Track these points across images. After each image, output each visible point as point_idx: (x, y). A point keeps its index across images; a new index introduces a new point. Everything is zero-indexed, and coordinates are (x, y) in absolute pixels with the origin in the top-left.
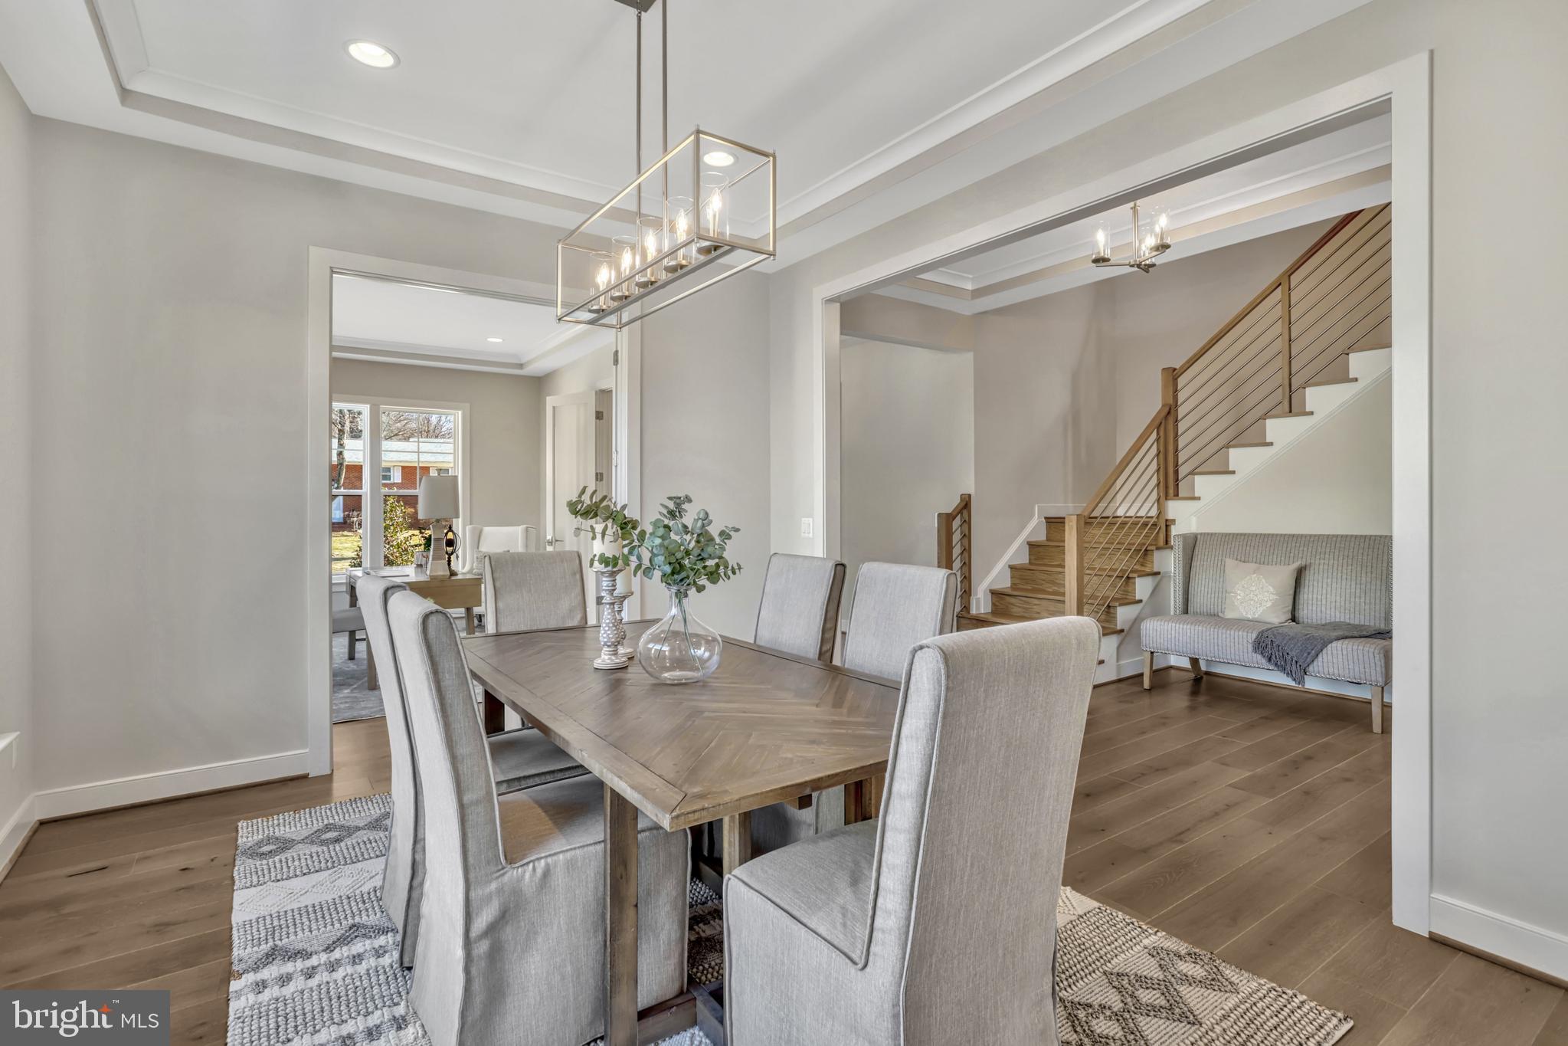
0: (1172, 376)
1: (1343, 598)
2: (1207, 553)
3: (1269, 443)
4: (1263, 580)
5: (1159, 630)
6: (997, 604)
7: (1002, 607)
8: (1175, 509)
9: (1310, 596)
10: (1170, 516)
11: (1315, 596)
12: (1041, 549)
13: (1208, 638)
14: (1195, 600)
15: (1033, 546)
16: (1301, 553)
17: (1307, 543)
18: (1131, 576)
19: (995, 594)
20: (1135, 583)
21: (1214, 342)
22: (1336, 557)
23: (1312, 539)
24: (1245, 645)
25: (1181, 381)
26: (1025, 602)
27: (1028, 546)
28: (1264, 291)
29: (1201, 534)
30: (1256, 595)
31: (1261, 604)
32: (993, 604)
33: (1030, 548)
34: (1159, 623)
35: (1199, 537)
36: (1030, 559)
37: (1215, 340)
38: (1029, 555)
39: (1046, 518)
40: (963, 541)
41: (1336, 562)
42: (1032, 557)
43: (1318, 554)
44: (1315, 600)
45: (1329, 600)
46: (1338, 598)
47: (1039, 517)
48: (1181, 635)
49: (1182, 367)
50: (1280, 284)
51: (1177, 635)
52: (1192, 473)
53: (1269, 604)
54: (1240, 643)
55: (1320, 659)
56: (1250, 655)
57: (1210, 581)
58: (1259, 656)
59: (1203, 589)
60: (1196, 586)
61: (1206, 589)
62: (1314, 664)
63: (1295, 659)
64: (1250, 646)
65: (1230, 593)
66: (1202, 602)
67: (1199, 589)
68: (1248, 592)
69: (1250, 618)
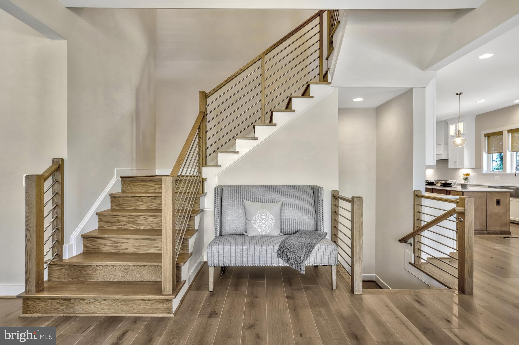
0: (204, 96)
1: (298, 218)
2: (230, 197)
3: (256, 138)
4: (268, 212)
5: (220, 251)
6: (88, 245)
7: (92, 247)
8: (207, 172)
9: (284, 218)
10: (204, 176)
11: (286, 218)
12: (120, 199)
13: (251, 253)
14: (226, 225)
15: (113, 197)
16: (277, 195)
17: (278, 190)
18: (191, 215)
19: (86, 238)
20: (194, 220)
21: (228, 81)
22: (292, 196)
23: (280, 188)
24: (273, 254)
25: (209, 100)
26: (115, 242)
27: (110, 197)
28: (254, 60)
29: (225, 186)
30: (266, 221)
31: (269, 226)
32: (85, 246)
33: (111, 198)
34: (220, 247)
35: (224, 188)
36: (112, 206)
37: (229, 81)
38: (111, 203)
39: (121, 177)
40: (55, 198)
41: (293, 199)
42: (114, 205)
43: (285, 195)
44: (286, 219)
45: (292, 219)
46: (296, 217)
47: (117, 177)
48: (234, 253)
49: (210, 92)
50: (261, 58)
51: (232, 253)
52: (216, 151)
53: (272, 225)
54: (270, 253)
55: (311, 256)
56: (275, 259)
57: (234, 213)
58: (280, 259)
59: (230, 218)
60: (226, 217)
61: (232, 219)
62: (308, 259)
63: (302, 259)
64: (275, 254)
65: (250, 221)
66: (230, 226)
67: (228, 219)
68: (261, 220)
69: (264, 234)
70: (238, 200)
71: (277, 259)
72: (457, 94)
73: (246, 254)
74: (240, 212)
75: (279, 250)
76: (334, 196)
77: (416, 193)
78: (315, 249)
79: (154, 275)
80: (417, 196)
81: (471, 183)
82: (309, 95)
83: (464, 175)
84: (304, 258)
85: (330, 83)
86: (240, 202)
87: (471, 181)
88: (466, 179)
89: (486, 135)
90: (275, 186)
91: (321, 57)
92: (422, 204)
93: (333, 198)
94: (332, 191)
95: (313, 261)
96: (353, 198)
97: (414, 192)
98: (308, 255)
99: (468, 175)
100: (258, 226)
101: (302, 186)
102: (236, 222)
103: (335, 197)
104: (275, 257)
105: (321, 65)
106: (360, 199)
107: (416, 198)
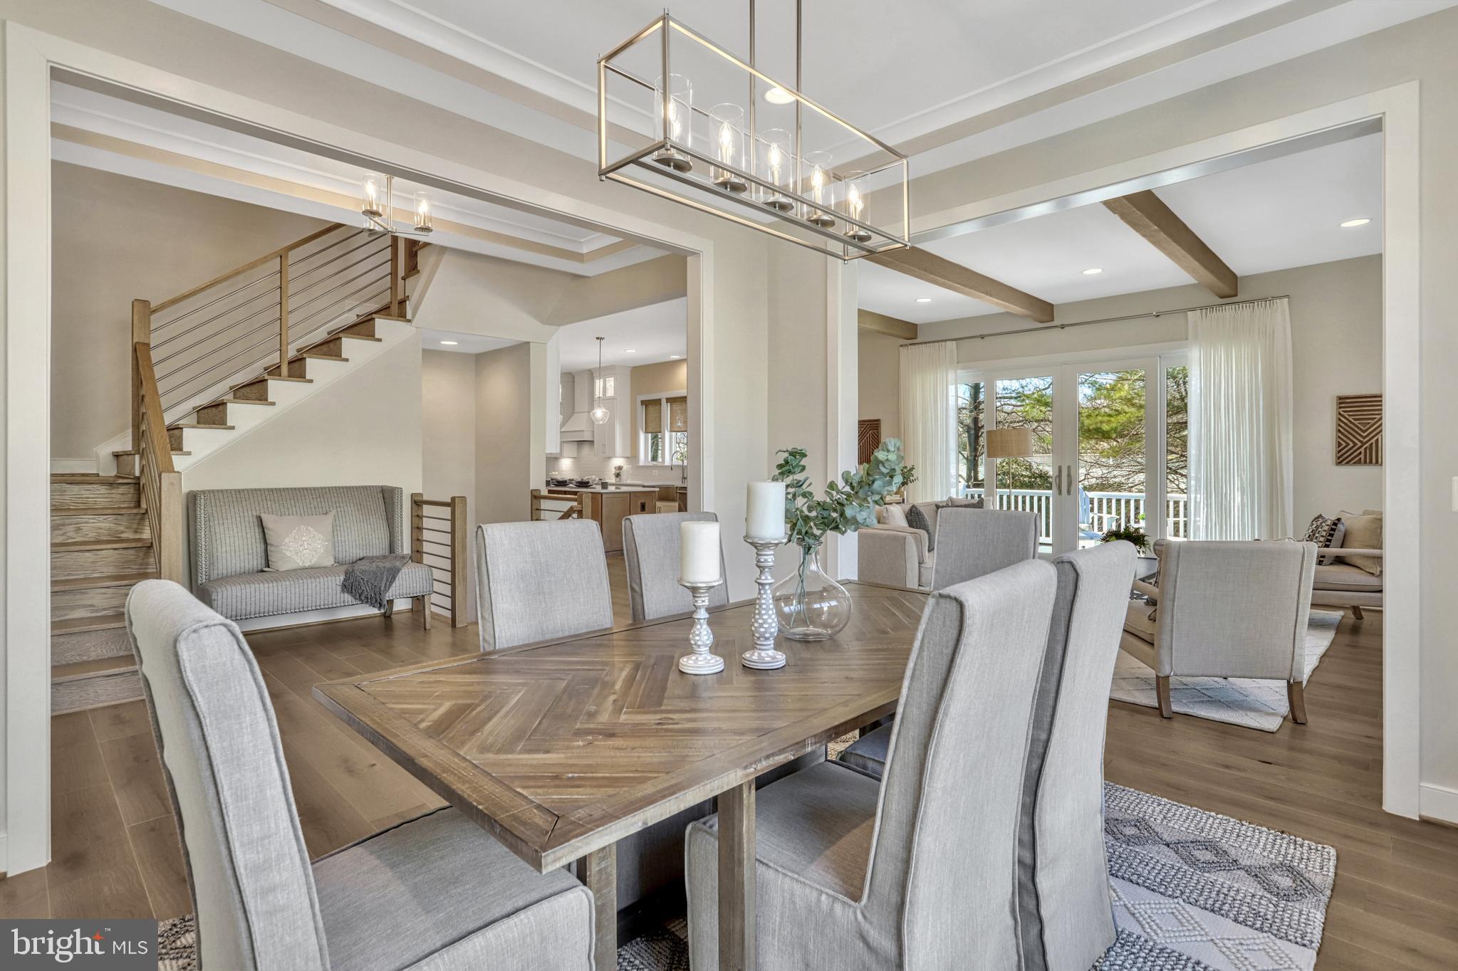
0: (145, 309)
3: (270, 402)
4: (312, 530)
16: (320, 504)
17: (321, 495)
23: (324, 492)
30: (310, 544)
31: (315, 552)
43: (337, 503)
45: (350, 540)
46: (357, 537)
49: (159, 303)
50: (280, 256)
53: (323, 550)
54: (330, 587)
55: (394, 584)
56: (338, 596)
57: (236, 539)
58: (346, 595)
59: (228, 548)
60: (219, 547)
61: (233, 549)
62: (390, 591)
63: (382, 588)
64: (339, 588)
65: (278, 546)
66: (229, 562)
67: (224, 550)
68: (300, 542)
69: (307, 564)
70: (242, 515)
71: (342, 595)
72: (598, 338)
73: (289, 593)
74: (249, 536)
75: (345, 580)
76: (415, 502)
77: (534, 493)
78: (400, 574)
79: (113, 647)
80: (536, 496)
81: (624, 483)
82: (374, 336)
83: (615, 468)
84: (385, 587)
85: (409, 321)
86: (247, 519)
87: (626, 479)
88: (618, 475)
89: (643, 402)
90: (314, 489)
91: (394, 273)
92: (542, 508)
93: (414, 504)
94: (412, 495)
95: (398, 591)
96: (453, 499)
97: (532, 491)
98: (391, 583)
99: (620, 468)
100: (297, 553)
101: (363, 487)
102: (242, 552)
103: (418, 503)
104: (339, 592)
105: (393, 287)
106: (463, 499)
107: (534, 500)
